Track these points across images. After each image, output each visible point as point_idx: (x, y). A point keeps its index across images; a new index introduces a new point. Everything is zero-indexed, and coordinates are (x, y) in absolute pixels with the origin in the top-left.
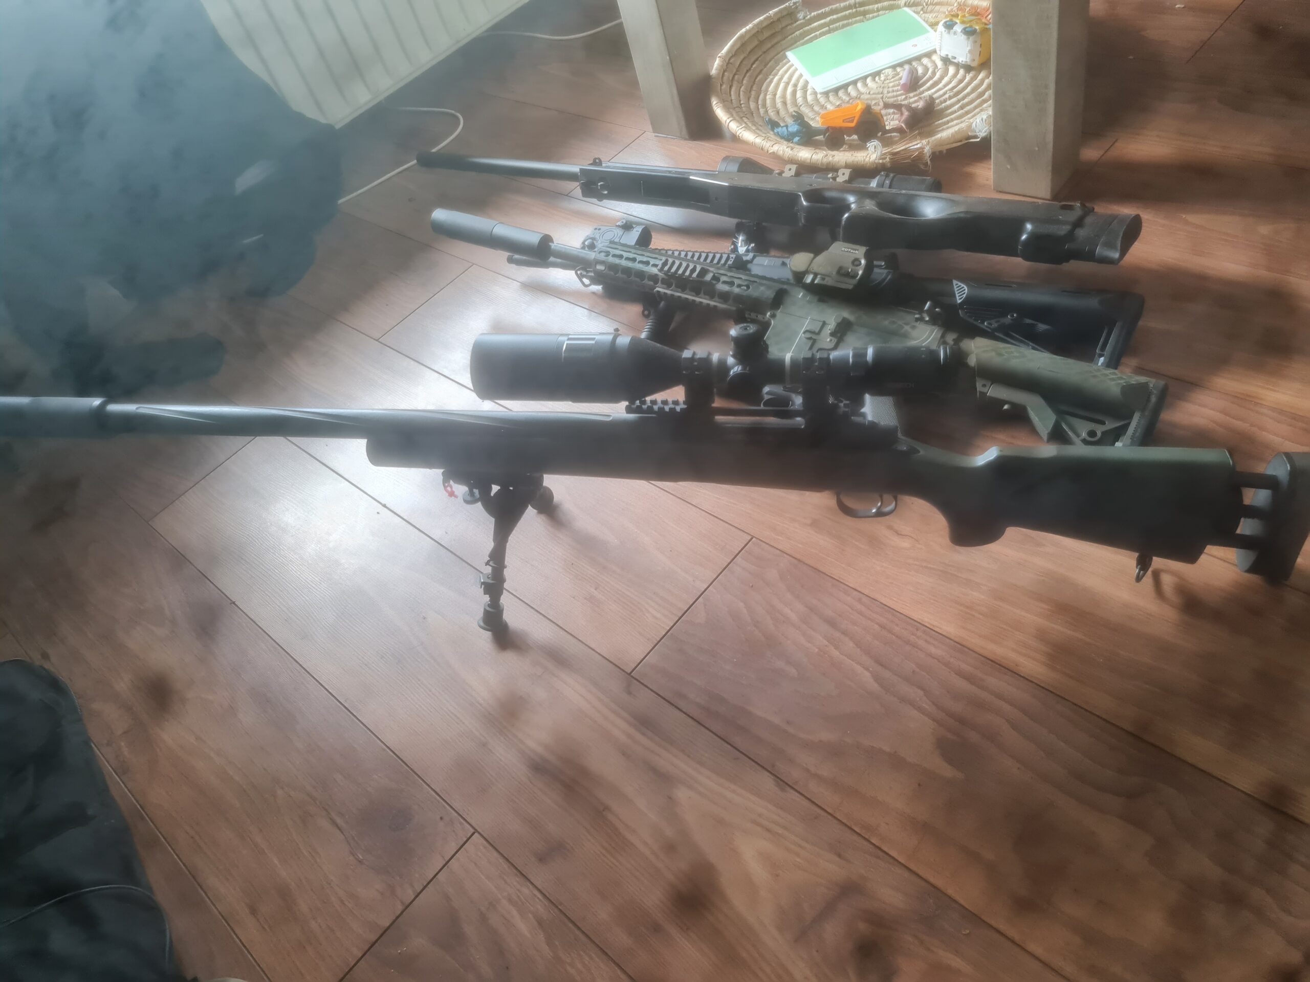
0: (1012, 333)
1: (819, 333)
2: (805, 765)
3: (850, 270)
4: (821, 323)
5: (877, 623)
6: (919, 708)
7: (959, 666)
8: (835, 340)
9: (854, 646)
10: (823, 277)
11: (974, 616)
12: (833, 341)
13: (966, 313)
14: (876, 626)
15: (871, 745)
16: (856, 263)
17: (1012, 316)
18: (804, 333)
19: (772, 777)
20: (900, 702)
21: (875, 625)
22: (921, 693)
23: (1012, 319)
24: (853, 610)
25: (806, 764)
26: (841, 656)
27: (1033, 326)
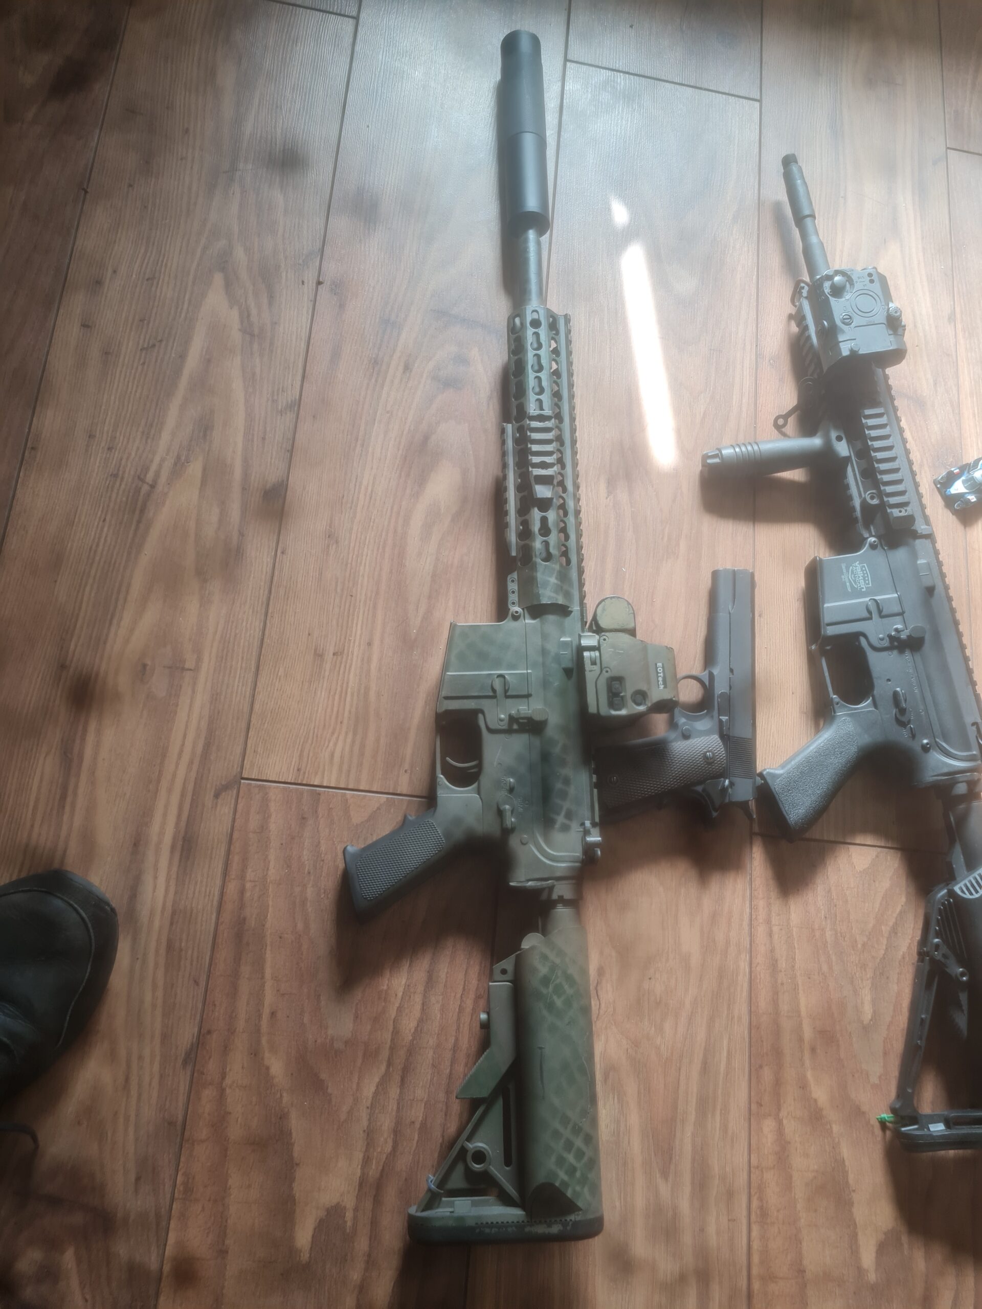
1: (507, 697)
2: (228, 1069)
3: (622, 694)
4: (525, 693)
5: (457, 1040)
6: (368, 1157)
8: (504, 725)
9: (413, 1030)
10: (598, 661)
12: (502, 723)
13: (943, 904)
14: (452, 1040)
15: (293, 1131)
16: (639, 698)
17: (963, 974)
18: (501, 676)
19: (195, 1040)
20: (364, 1131)
21: (454, 1038)
22: (389, 1148)
23: (956, 976)
24: (461, 997)
25: (230, 1070)
26: (391, 1023)
27: (958, 1006)
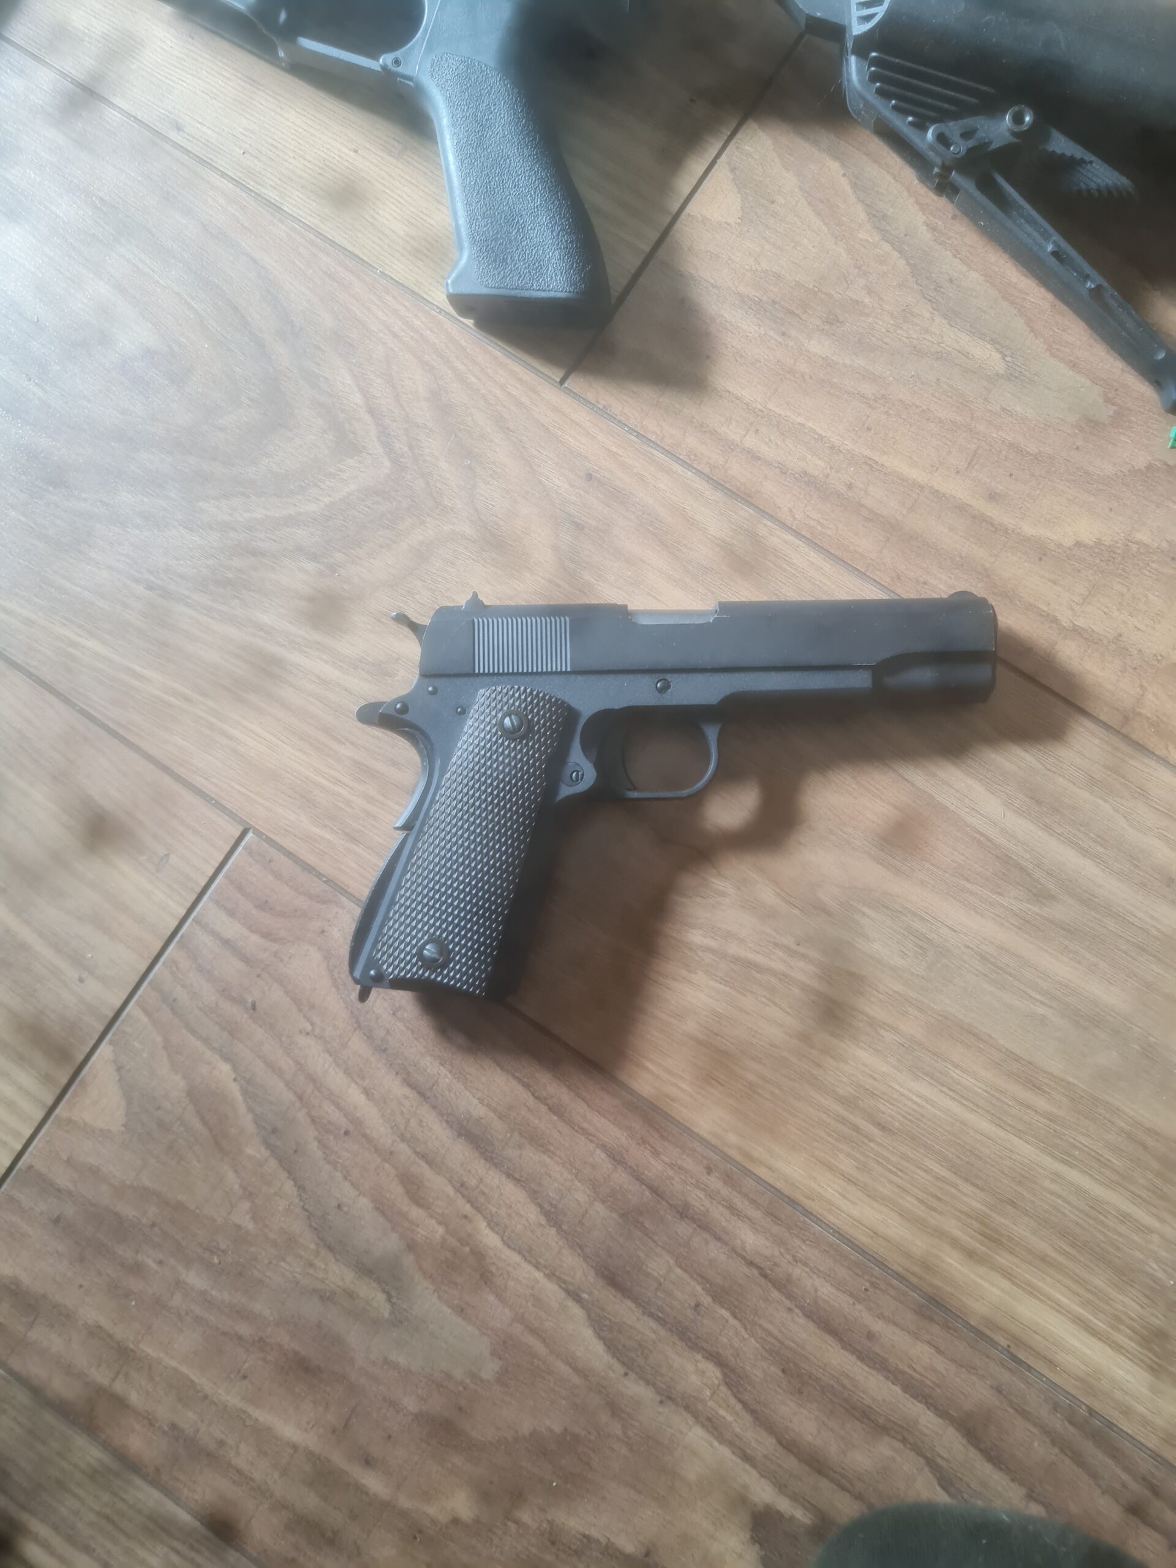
0: (1000, 180)
5: (604, 1147)
7: (816, 1290)
9: (543, 1220)
11: (856, 1129)
13: (874, 78)
14: (600, 1156)
17: (1018, 119)
20: (662, 1403)
21: (598, 1151)
22: (714, 1374)
23: (1014, 134)
26: (506, 1251)
27: (1070, 164)
